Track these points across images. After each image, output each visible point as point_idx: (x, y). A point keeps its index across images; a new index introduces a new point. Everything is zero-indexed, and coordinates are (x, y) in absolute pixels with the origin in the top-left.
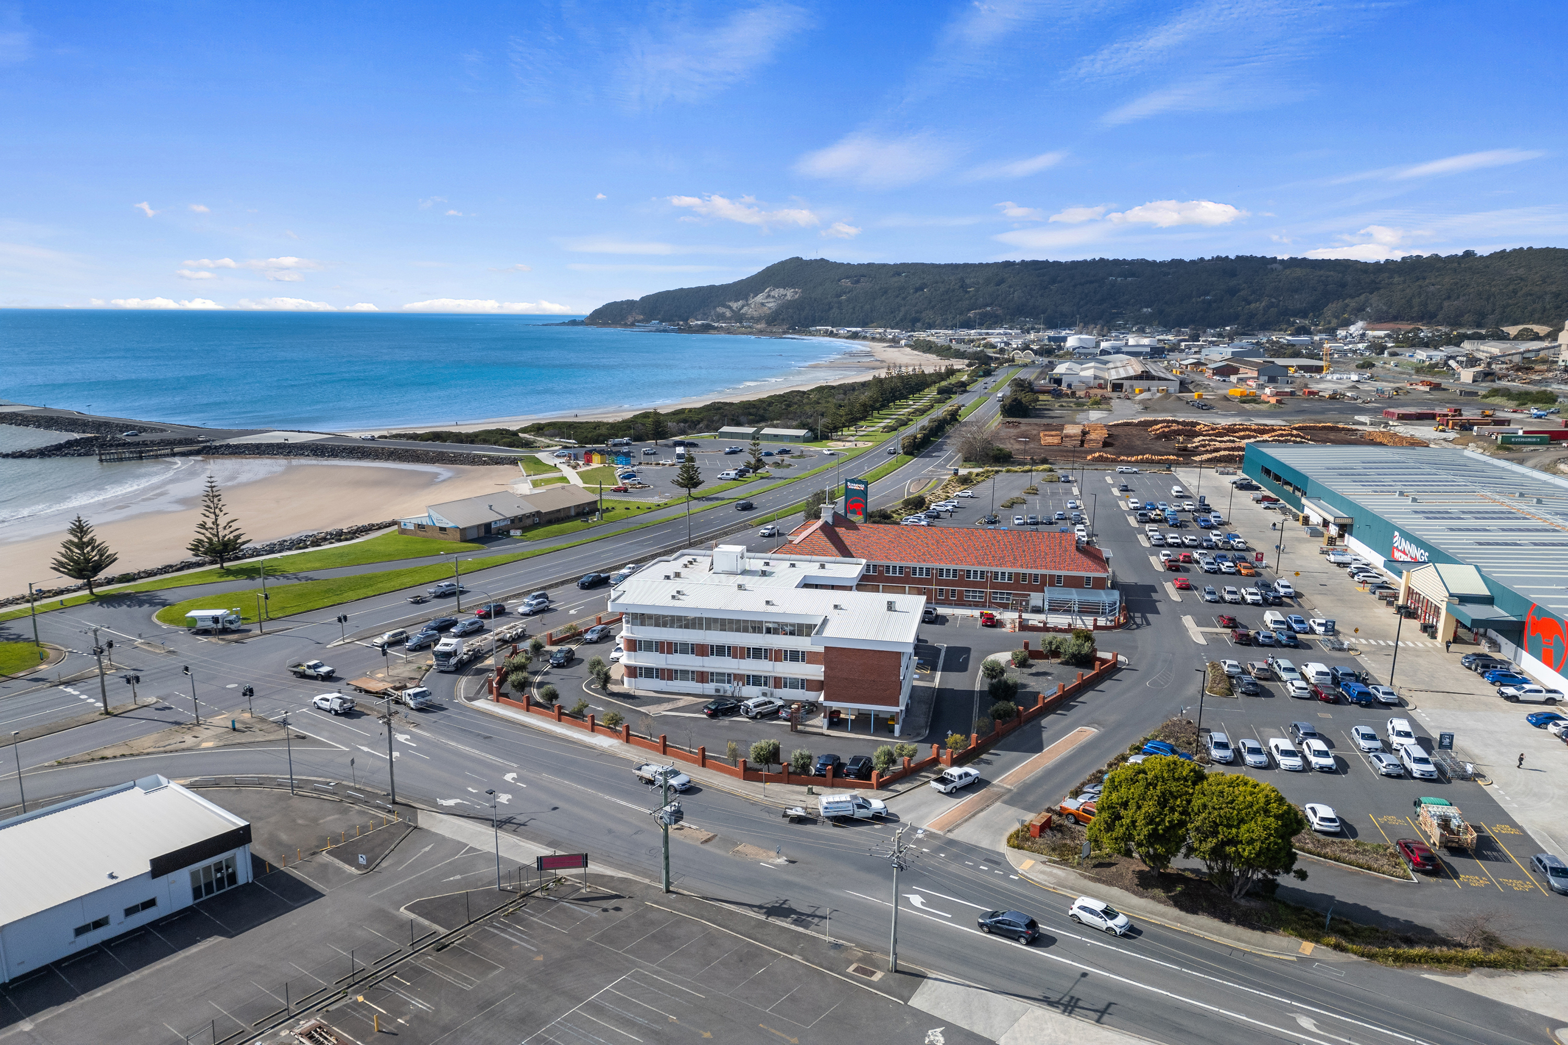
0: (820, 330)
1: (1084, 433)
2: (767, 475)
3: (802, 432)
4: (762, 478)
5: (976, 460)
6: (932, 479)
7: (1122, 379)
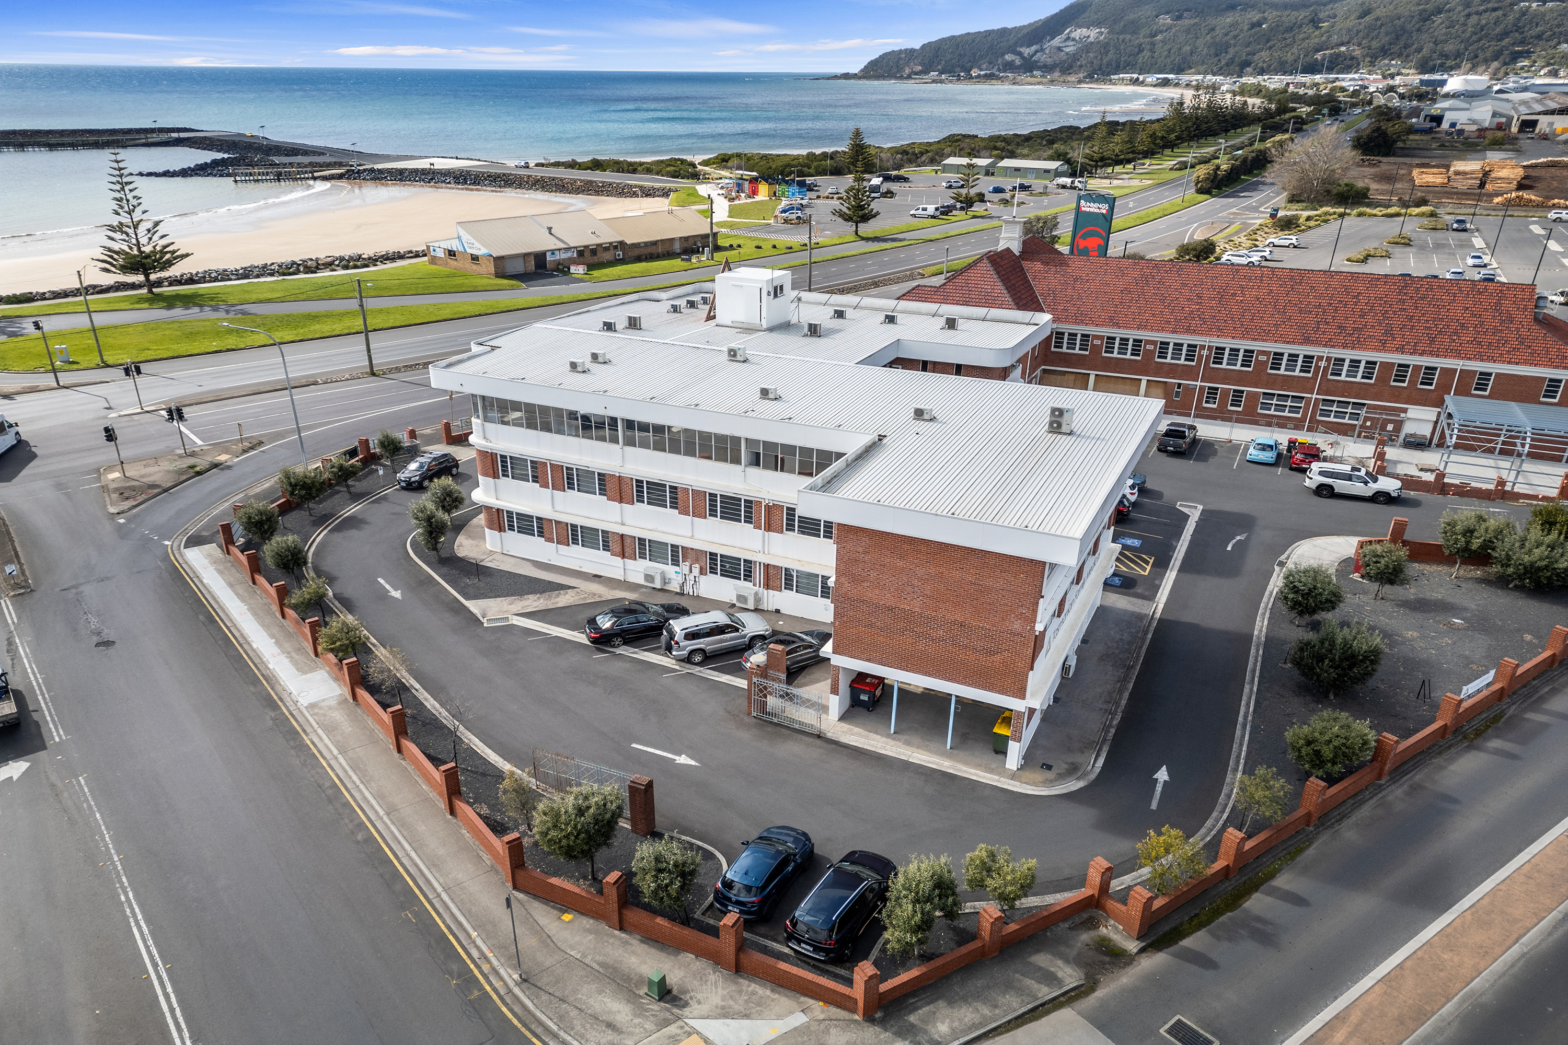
0: (1123, 79)
1: (1486, 174)
2: (985, 213)
3: (1053, 165)
4: (974, 217)
5: (1308, 200)
6: (1234, 223)
7: (1539, 113)
